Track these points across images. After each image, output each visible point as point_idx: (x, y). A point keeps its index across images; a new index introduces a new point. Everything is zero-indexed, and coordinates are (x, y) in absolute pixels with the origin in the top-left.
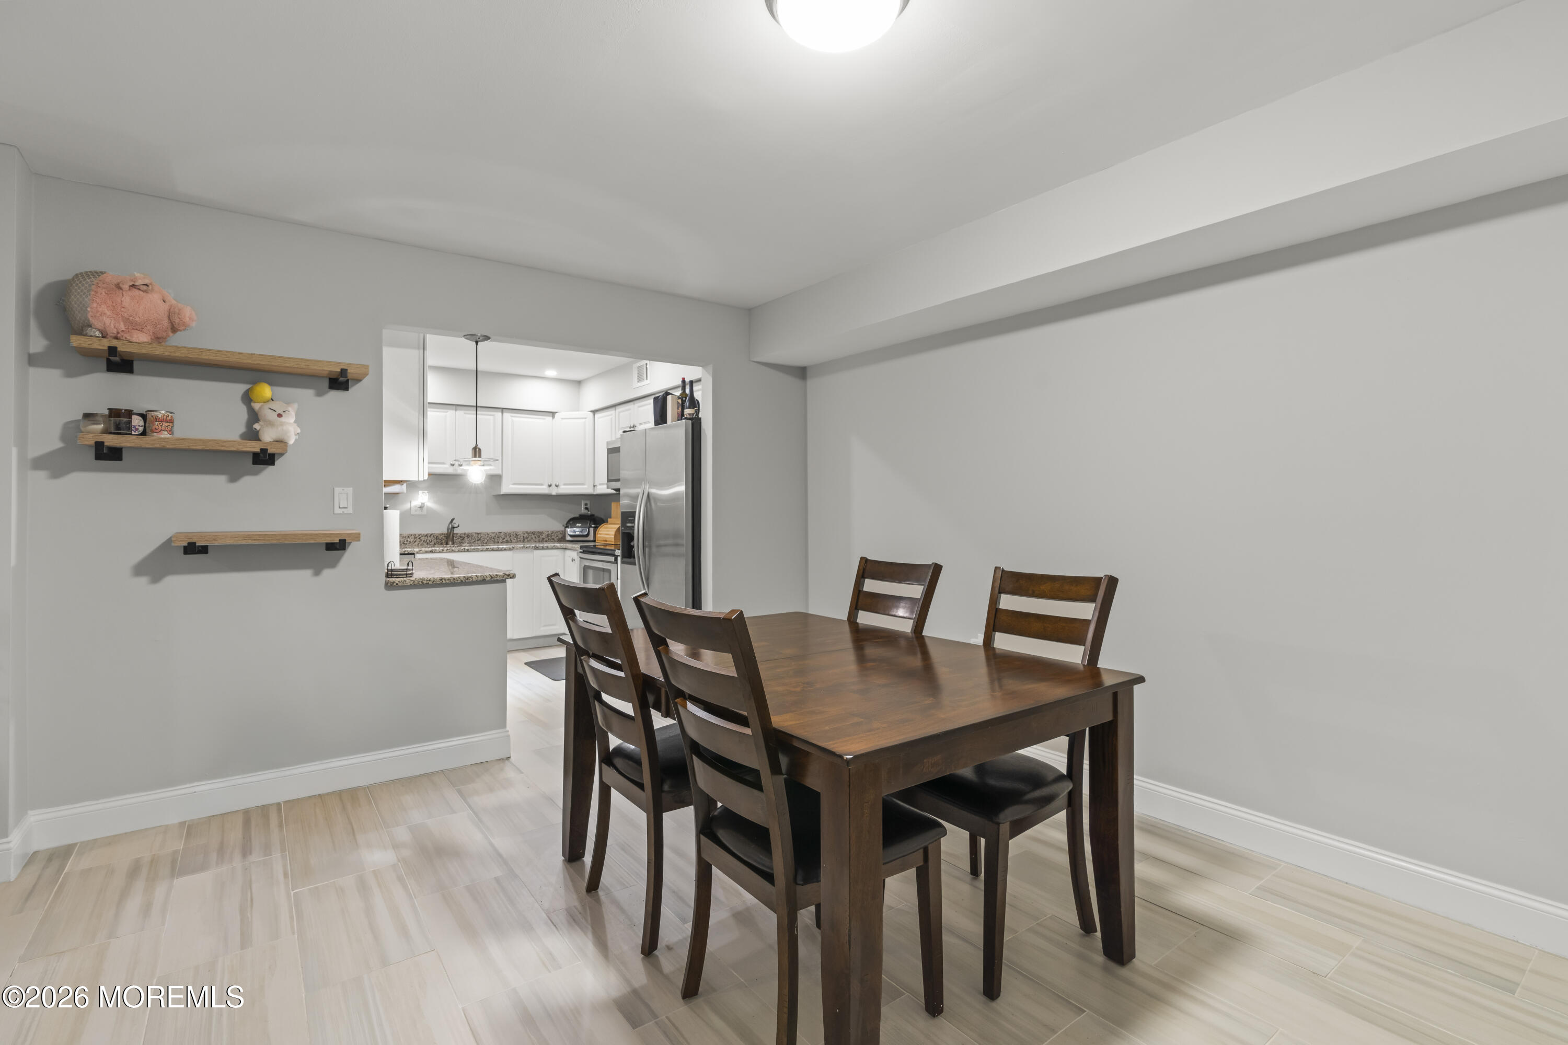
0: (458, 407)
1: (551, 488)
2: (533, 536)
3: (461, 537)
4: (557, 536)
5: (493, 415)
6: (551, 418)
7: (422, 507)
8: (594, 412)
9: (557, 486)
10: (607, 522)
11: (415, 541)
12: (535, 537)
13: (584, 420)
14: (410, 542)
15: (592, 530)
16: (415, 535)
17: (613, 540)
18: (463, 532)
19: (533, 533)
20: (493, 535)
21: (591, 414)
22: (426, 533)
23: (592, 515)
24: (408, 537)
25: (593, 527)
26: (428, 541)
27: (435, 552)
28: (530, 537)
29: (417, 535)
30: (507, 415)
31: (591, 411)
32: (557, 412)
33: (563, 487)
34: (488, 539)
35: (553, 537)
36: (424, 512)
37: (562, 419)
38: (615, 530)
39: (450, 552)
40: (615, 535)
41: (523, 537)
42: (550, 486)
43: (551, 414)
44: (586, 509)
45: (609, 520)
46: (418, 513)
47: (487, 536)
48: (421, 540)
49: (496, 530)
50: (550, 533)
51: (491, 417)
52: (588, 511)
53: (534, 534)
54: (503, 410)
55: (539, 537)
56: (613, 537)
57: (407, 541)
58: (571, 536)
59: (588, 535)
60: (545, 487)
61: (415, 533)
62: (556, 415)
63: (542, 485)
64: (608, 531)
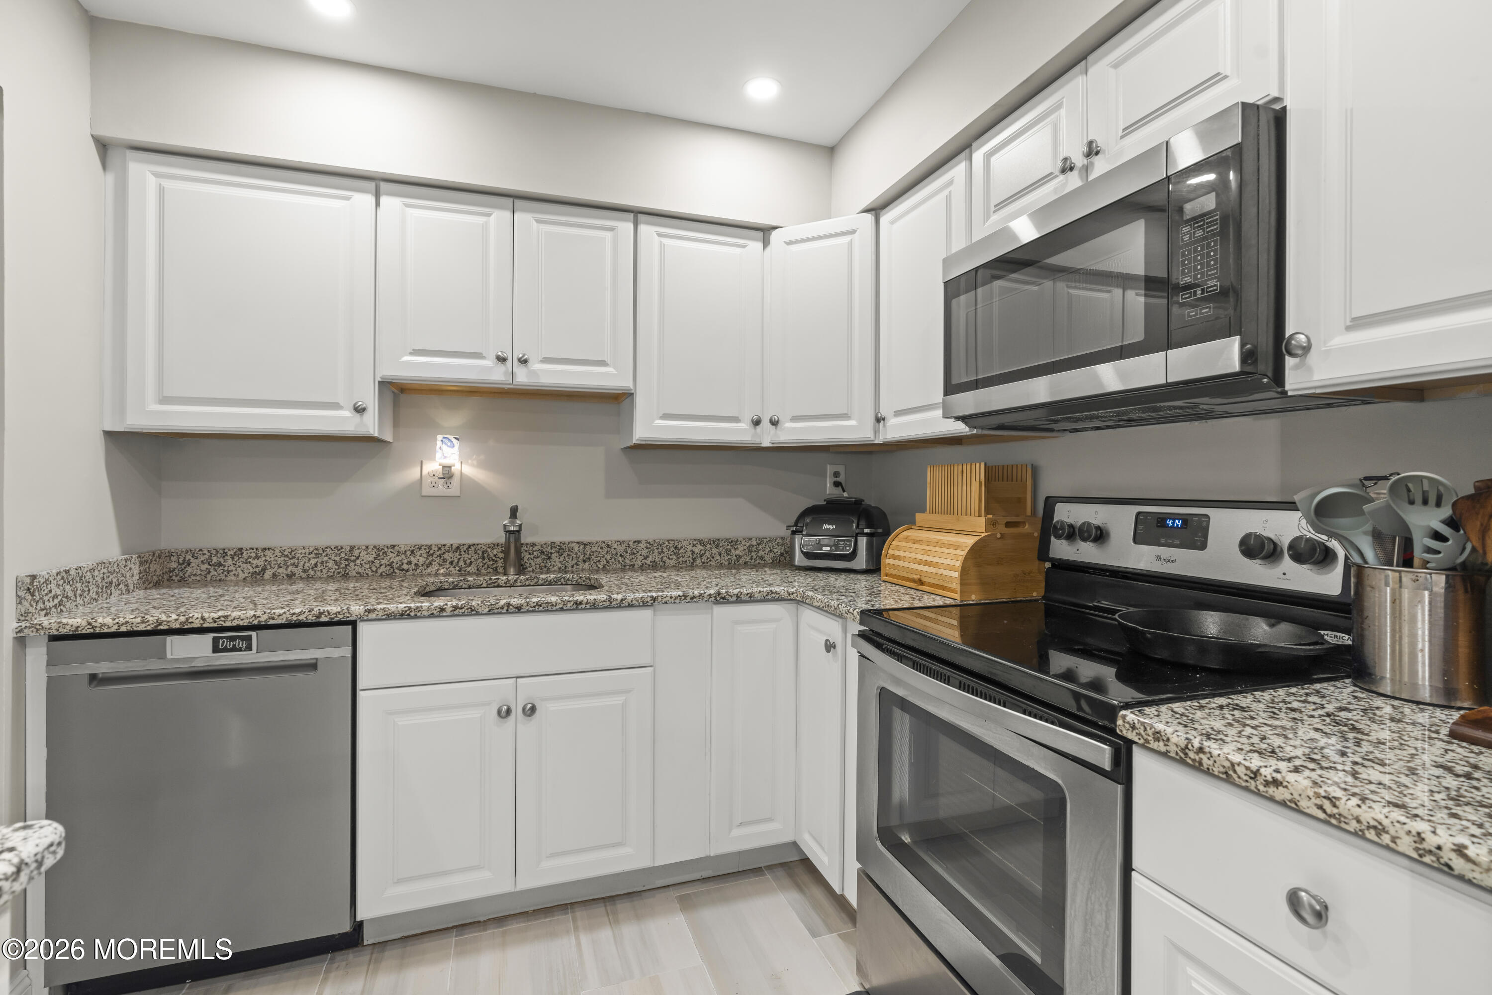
0: (519, 203)
1: (759, 428)
2: (715, 551)
3: (542, 553)
4: (771, 551)
5: (611, 229)
6: (760, 245)
7: (447, 474)
8: (876, 210)
9: (774, 423)
10: (913, 523)
11: (431, 564)
12: (720, 554)
13: (846, 239)
14: (416, 565)
15: (863, 542)
16: (430, 547)
17: (956, 585)
18: (550, 539)
19: (716, 543)
20: (621, 548)
21: (869, 217)
22: (456, 542)
23: (859, 502)
24: (413, 552)
25: (867, 535)
26: (461, 563)
27: (416, 617)
28: (708, 554)
29: (435, 548)
30: (647, 230)
31: (867, 211)
32: (775, 228)
33: (788, 425)
34: (608, 557)
35: (761, 553)
36: (454, 489)
37: (789, 243)
38: (963, 553)
39: (463, 615)
40: (964, 571)
41: (693, 552)
42: (757, 423)
43: (760, 234)
44: (837, 484)
45: (919, 516)
46: (441, 490)
47: (605, 550)
48: (445, 560)
49: (628, 535)
50: (754, 543)
51: (608, 235)
52: (844, 491)
53: (717, 546)
54: (637, 214)
55: (728, 552)
56: (956, 574)
57: (410, 563)
58: (808, 555)
59: (853, 556)
60: (745, 425)
61: (429, 542)
62: (774, 234)
63: (736, 420)
64: (926, 552)
